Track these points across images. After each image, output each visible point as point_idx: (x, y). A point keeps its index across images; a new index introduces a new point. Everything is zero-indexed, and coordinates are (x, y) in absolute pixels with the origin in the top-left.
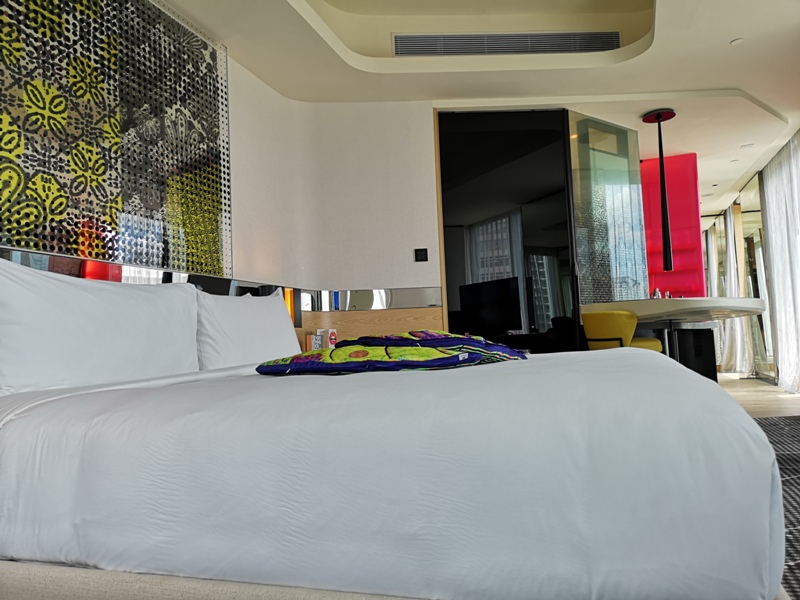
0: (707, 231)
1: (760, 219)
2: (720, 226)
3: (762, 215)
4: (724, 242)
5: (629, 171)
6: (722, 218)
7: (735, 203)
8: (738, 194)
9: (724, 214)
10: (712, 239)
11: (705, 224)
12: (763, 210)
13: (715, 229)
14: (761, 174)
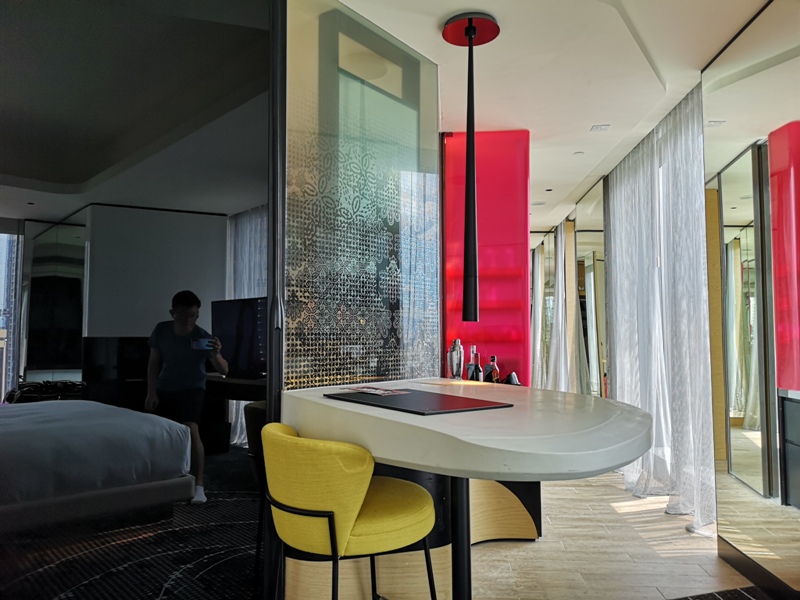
0: (534, 251)
1: (602, 241)
2: (549, 246)
3: (605, 236)
4: (553, 264)
5: (419, 149)
6: (552, 236)
7: (567, 219)
8: (574, 206)
9: (554, 231)
10: (539, 259)
11: (534, 241)
12: (606, 230)
13: (543, 249)
14: (606, 179)
